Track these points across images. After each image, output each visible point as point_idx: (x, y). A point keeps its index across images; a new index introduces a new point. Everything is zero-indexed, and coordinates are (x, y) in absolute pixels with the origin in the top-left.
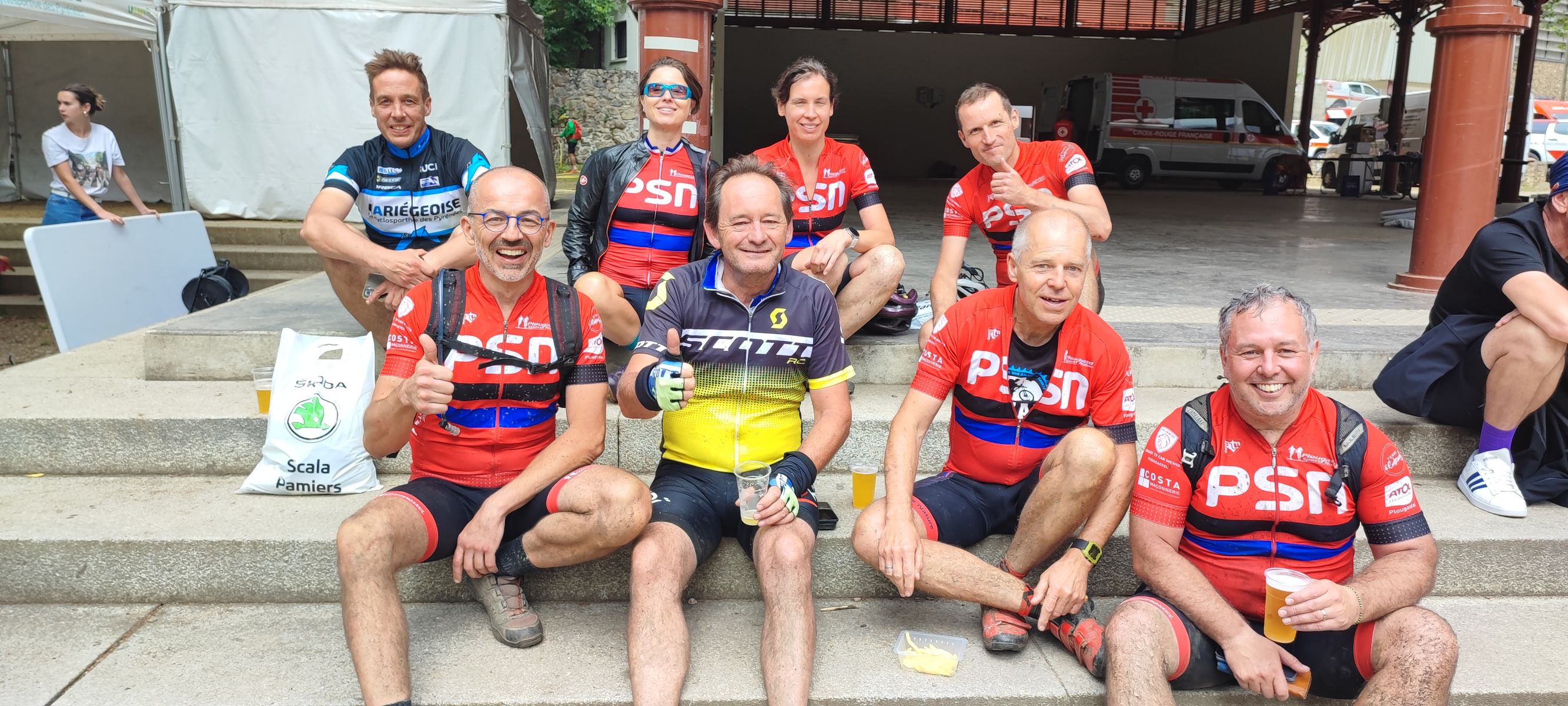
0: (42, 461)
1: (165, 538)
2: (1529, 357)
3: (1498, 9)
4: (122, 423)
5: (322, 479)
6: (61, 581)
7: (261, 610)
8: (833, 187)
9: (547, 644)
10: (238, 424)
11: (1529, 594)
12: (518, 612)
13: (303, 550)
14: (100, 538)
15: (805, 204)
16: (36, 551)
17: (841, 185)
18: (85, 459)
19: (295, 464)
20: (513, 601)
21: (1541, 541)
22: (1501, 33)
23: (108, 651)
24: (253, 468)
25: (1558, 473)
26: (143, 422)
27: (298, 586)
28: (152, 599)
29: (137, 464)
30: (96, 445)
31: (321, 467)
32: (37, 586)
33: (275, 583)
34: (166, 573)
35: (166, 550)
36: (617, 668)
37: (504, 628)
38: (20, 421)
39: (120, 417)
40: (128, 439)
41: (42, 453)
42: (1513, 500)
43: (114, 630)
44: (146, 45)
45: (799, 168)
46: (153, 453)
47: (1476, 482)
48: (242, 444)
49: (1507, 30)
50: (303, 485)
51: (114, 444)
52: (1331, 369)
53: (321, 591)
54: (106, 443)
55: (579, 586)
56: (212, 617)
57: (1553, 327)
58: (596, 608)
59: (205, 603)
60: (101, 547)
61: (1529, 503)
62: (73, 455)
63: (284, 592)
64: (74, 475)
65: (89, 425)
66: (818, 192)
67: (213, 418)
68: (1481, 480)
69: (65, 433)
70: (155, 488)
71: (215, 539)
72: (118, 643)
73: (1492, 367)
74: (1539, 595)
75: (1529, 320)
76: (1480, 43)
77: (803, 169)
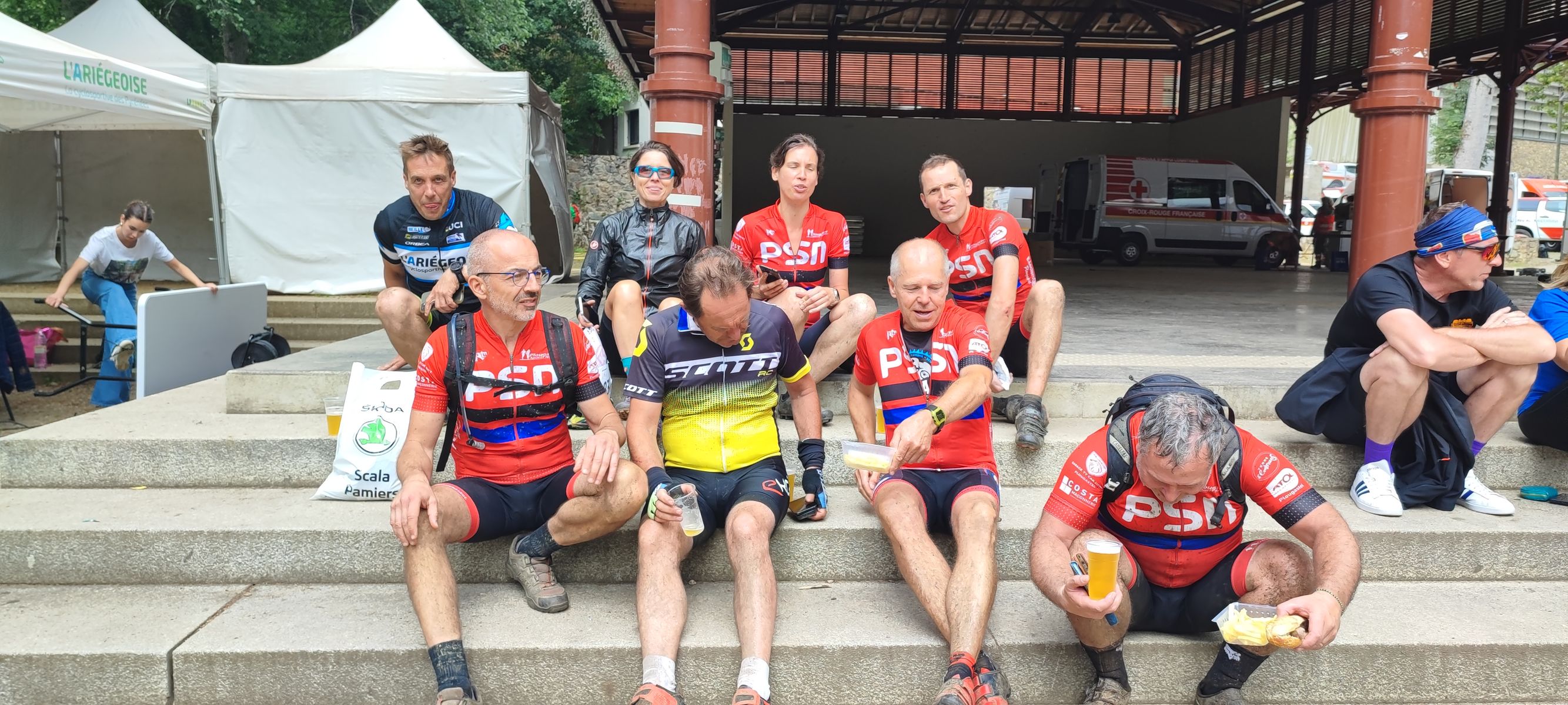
0: (145, 476)
1: (258, 529)
2: (1396, 381)
3: (1412, 92)
4: (214, 443)
5: (383, 487)
6: (171, 565)
7: (336, 588)
8: (816, 246)
9: (571, 611)
10: (311, 444)
11: (1402, 579)
12: (548, 585)
13: (371, 539)
14: (205, 529)
15: (790, 257)
16: (152, 540)
17: (823, 245)
18: (182, 474)
19: (361, 474)
20: (545, 576)
21: (1408, 533)
22: (1416, 113)
23: (215, 615)
24: (322, 482)
25: (1431, 481)
26: (233, 442)
27: (366, 569)
28: (246, 580)
29: (225, 478)
30: (192, 462)
31: (382, 476)
32: (151, 569)
33: (346, 567)
34: (258, 557)
35: (259, 538)
36: (629, 626)
37: (537, 597)
38: (128, 441)
39: (213, 438)
40: (219, 457)
41: (146, 469)
42: (1392, 503)
43: (218, 601)
44: (201, 133)
45: (785, 227)
46: (239, 468)
47: (1362, 489)
48: (314, 461)
49: (1421, 110)
50: (367, 491)
51: (207, 461)
52: (1251, 402)
53: (385, 573)
54: (200, 460)
55: (598, 569)
56: (296, 592)
57: (1413, 356)
58: (613, 588)
59: (289, 583)
60: (206, 536)
61: (1407, 506)
62: (172, 471)
63: (355, 574)
64: (172, 487)
65: (186, 444)
66: (802, 248)
67: (290, 438)
68: (1366, 487)
69: (166, 452)
70: (242, 496)
71: (300, 529)
72: (222, 610)
73: (1369, 390)
74: (1410, 580)
75: (1395, 349)
76: (1398, 123)
77: (789, 229)
